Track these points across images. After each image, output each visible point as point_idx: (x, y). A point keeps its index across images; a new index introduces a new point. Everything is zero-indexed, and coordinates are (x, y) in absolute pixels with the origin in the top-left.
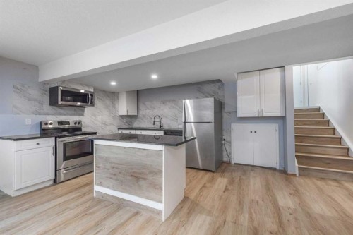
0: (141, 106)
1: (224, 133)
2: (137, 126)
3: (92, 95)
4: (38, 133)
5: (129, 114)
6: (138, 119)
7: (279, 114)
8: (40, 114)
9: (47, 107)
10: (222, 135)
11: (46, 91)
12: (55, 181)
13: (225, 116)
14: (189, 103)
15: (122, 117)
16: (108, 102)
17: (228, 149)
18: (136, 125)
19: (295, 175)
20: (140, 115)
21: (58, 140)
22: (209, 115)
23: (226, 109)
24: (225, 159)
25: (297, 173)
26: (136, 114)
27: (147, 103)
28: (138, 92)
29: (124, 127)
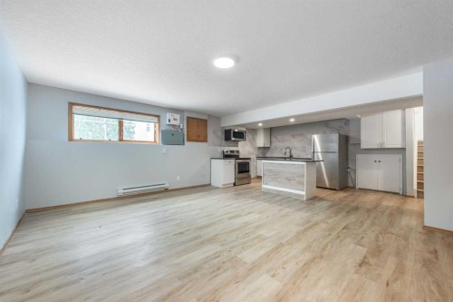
0: (273, 139)
1: (350, 163)
2: (270, 155)
4: (222, 156)
5: (265, 146)
6: (270, 150)
7: (400, 146)
8: (222, 146)
9: (224, 141)
10: (348, 164)
12: (234, 184)
13: (351, 148)
14: (316, 138)
17: (353, 176)
18: (268, 155)
19: (413, 197)
20: (272, 147)
21: (236, 161)
22: (335, 146)
23: (351, 142)
24: (350, 184)
25: (416, 195)
26: (269, 146)
28: (271, 128)
29: (260, 156)
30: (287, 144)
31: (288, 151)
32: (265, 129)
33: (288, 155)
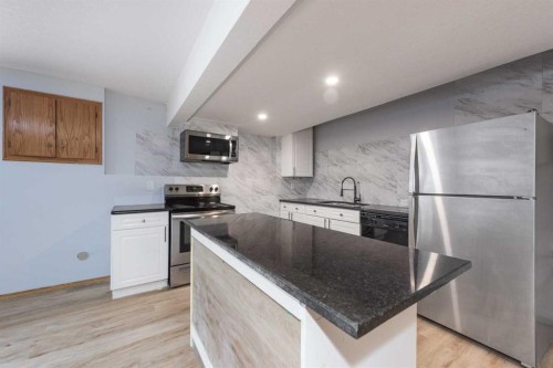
0: (321, 160)
2: (314, 197)
3: (234, 142)
5: (298, 175)
6: (314, 184)
8: (168, 174)
9: (177, 164)
11: (176, 139)
15: (287, 179)
16: (265, 154)
18: (311, 195)
20: (318, 178)
21: (174, 216)
26: (311, 175)
27: (330, 152)
29: (292, 197)
30: (349, 170)
31: (349, 185)
32: (298, 134)
33: (349, 197)
